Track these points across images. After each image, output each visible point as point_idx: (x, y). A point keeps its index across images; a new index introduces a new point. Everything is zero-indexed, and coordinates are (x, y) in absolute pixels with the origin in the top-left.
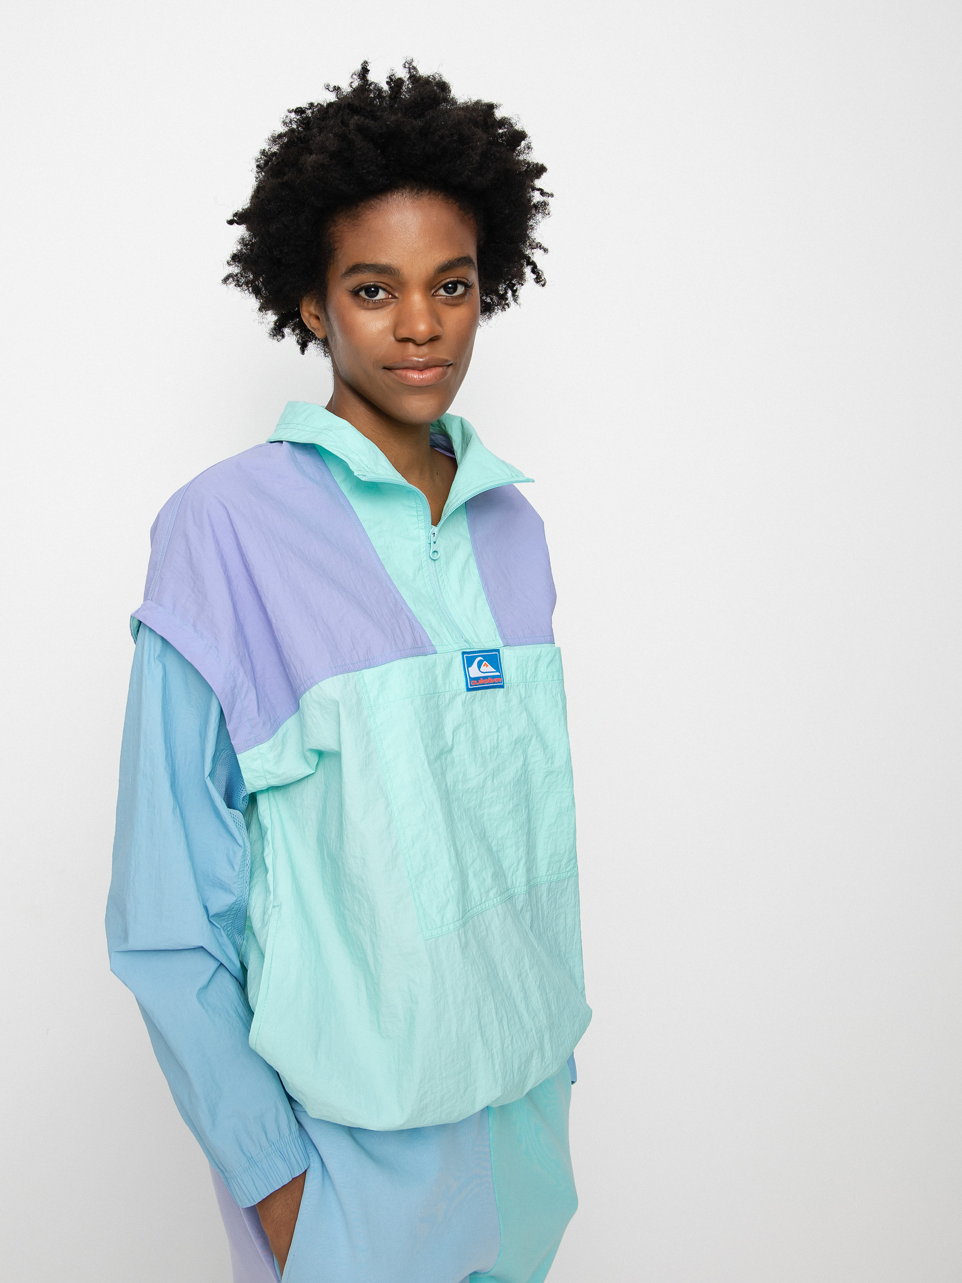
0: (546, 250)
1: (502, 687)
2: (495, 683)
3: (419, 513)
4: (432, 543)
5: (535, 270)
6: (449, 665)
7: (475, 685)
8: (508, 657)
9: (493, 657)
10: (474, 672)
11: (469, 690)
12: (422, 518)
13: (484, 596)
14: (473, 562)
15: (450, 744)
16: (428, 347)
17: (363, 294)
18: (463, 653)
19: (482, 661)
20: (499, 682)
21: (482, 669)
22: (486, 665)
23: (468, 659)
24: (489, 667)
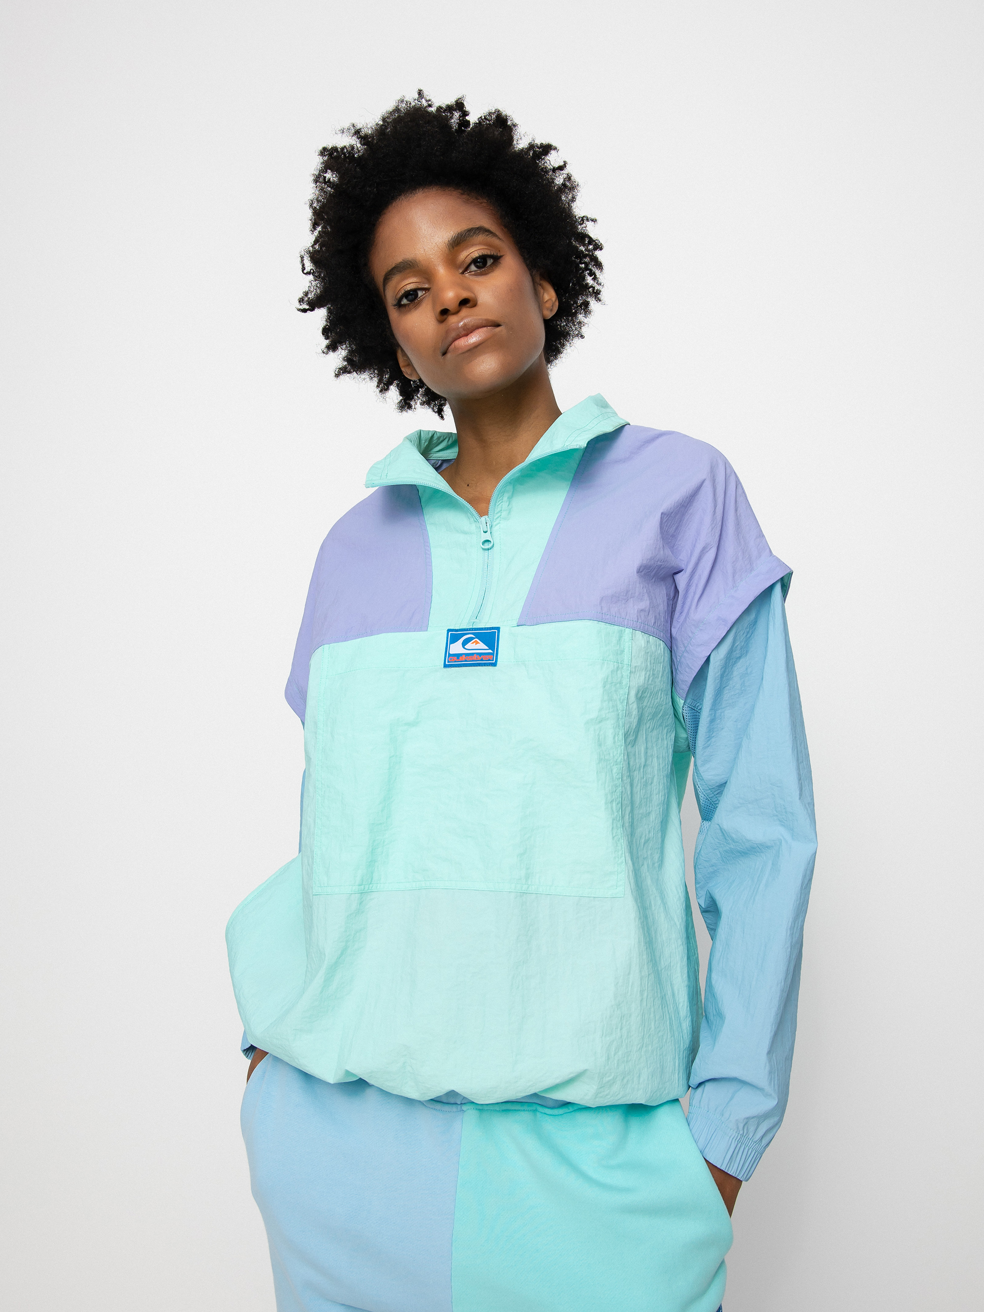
4: (482, 533)
7: (455, 661)
9: (487, 635)
11: (446, 666)
16: (465, 311)
17: (405, 301)
18: (449, 630)
19: (472, 639)
20: (488, 660)
21: (468, 646)
22: (477, 643)
23: (454, 636)
24: (481, 645)
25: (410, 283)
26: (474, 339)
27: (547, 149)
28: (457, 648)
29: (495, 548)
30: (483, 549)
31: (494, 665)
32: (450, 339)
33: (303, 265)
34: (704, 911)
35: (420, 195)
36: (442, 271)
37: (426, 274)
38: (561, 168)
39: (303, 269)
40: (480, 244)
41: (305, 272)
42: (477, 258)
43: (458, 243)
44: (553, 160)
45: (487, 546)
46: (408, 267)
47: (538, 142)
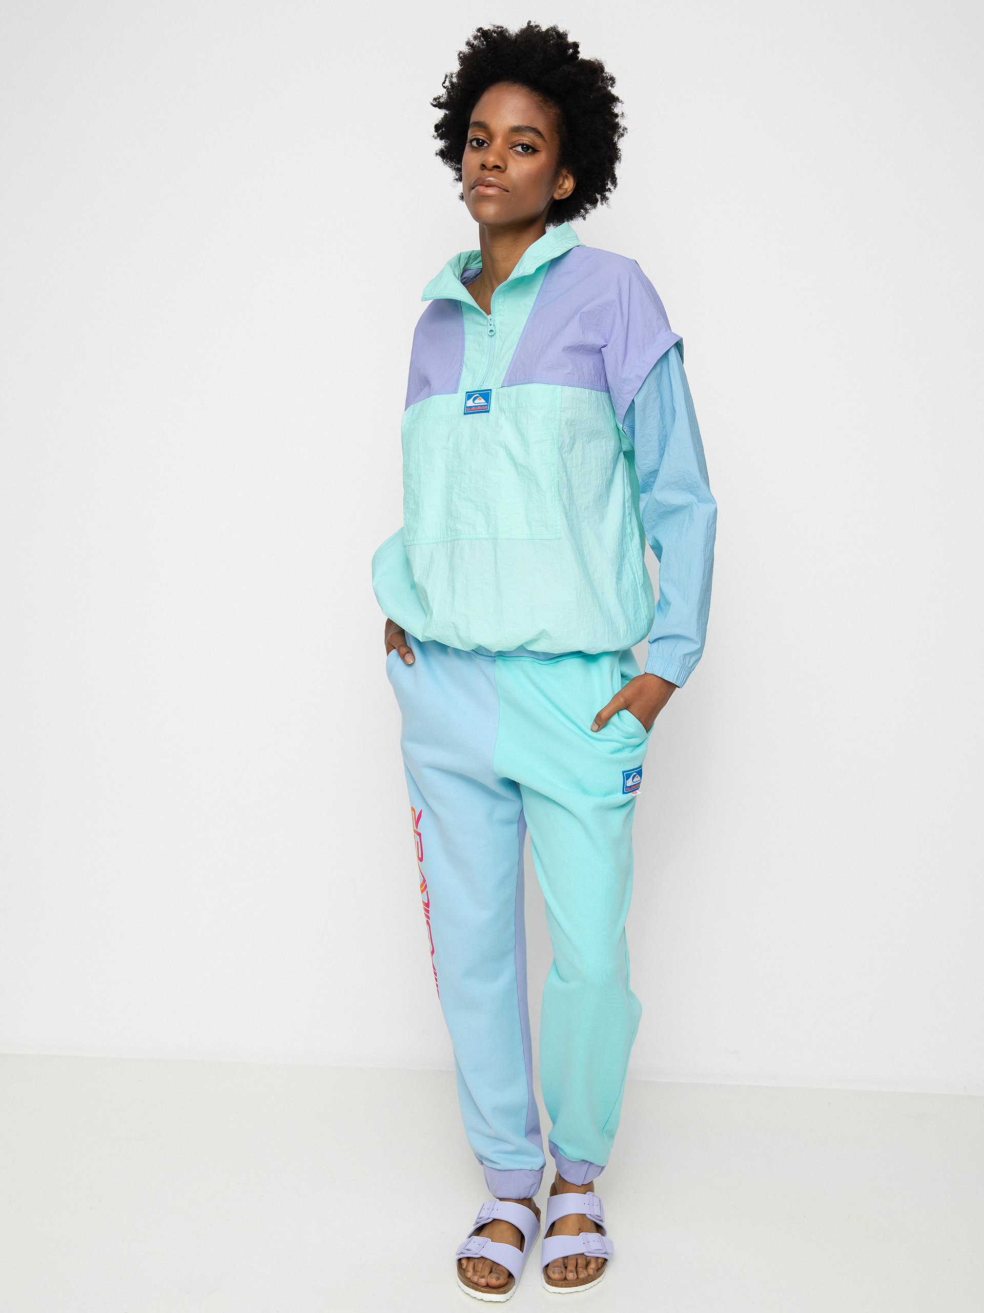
4: (489, 326)
7: (468, 412)
9: (487, 395)
11: (464, 414)
16: (495, 172)
18: (467, 392)
19: (478, 397)
20: (485, 409)
21: (476, 401)
22: (480, 399)
23: (469, 395)
24: (483, 401)
25: (481, 136)
26: (490, 191)
28: (470, 403)
29: (496, 334)
30: (489, 335)
31: (488, 412)
32: (477, 184)
33: (445, 81)
34: (653, 548)
35: (516, 88)
37: (491, 137)
39: (444, 83)
40: (529, 138)
41: (444, 85)
42: (525, 144)
43: (516, 130)
45: (492, 334)
46: (482, 126)
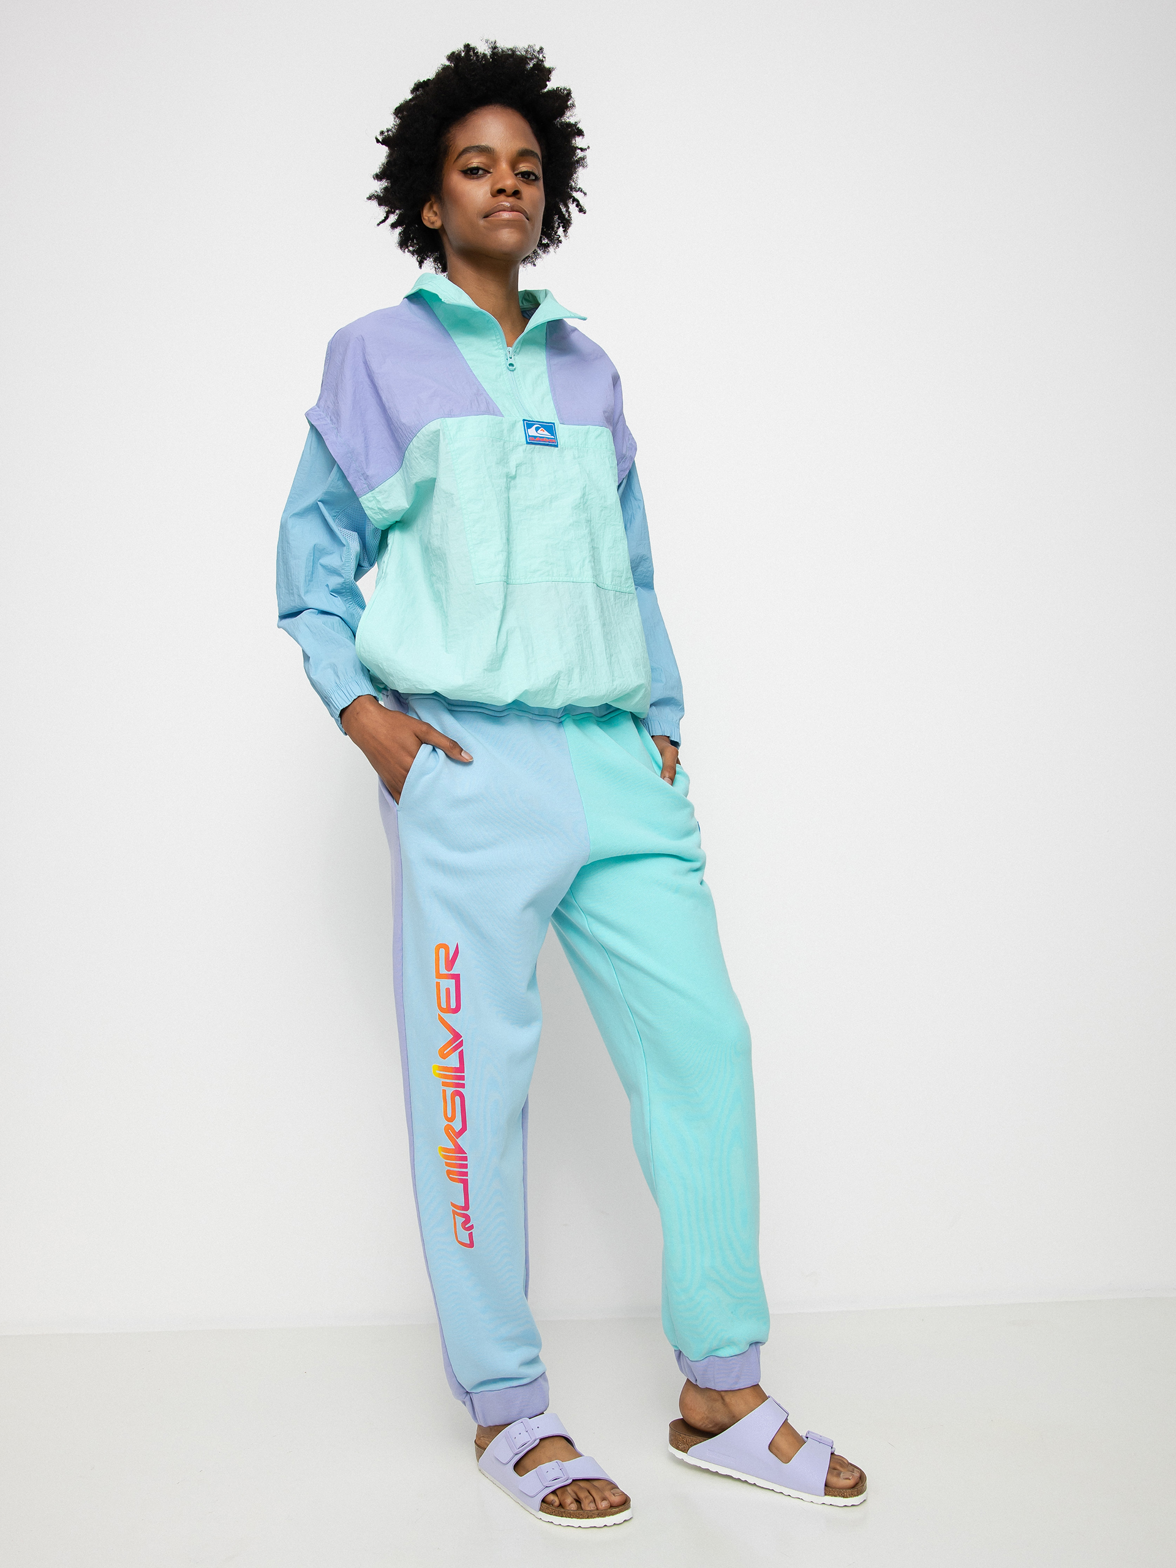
0: (585, 194)
1: (557, 446)
2: (552, 443)
3: (497, 337)
4: (509, 358)
5: (578, 205)
6: (514, 424)
7: (532, 441)
8: (562, 431)
9: (550, 428)
10: (532, 432)
11: (528, 443)
12: (499, 341)
13: (550, 396)
14: (546, 376)
15: (514, 474)
16: (513, 198)
17: (469, 172)
18: (524, 420)
19: (539, 427)
21: (538, 432)
22: (543, 431)
23: (529, 424)
24: (546, 433)
27: (580, 133)
29: (516, 370)
30: (508, 368)
36: (504, 166)
37: (492, 161)
38: (582, 150)
40: (531, 164)
42: (526, 171)
43: (519, 155)
44: (579, 142)
45: (511, 368)
47: (580, 126)
